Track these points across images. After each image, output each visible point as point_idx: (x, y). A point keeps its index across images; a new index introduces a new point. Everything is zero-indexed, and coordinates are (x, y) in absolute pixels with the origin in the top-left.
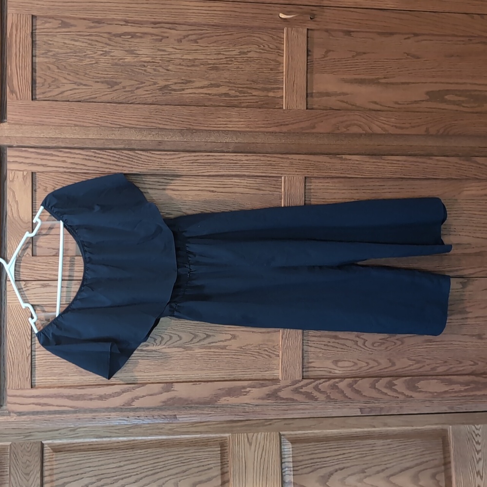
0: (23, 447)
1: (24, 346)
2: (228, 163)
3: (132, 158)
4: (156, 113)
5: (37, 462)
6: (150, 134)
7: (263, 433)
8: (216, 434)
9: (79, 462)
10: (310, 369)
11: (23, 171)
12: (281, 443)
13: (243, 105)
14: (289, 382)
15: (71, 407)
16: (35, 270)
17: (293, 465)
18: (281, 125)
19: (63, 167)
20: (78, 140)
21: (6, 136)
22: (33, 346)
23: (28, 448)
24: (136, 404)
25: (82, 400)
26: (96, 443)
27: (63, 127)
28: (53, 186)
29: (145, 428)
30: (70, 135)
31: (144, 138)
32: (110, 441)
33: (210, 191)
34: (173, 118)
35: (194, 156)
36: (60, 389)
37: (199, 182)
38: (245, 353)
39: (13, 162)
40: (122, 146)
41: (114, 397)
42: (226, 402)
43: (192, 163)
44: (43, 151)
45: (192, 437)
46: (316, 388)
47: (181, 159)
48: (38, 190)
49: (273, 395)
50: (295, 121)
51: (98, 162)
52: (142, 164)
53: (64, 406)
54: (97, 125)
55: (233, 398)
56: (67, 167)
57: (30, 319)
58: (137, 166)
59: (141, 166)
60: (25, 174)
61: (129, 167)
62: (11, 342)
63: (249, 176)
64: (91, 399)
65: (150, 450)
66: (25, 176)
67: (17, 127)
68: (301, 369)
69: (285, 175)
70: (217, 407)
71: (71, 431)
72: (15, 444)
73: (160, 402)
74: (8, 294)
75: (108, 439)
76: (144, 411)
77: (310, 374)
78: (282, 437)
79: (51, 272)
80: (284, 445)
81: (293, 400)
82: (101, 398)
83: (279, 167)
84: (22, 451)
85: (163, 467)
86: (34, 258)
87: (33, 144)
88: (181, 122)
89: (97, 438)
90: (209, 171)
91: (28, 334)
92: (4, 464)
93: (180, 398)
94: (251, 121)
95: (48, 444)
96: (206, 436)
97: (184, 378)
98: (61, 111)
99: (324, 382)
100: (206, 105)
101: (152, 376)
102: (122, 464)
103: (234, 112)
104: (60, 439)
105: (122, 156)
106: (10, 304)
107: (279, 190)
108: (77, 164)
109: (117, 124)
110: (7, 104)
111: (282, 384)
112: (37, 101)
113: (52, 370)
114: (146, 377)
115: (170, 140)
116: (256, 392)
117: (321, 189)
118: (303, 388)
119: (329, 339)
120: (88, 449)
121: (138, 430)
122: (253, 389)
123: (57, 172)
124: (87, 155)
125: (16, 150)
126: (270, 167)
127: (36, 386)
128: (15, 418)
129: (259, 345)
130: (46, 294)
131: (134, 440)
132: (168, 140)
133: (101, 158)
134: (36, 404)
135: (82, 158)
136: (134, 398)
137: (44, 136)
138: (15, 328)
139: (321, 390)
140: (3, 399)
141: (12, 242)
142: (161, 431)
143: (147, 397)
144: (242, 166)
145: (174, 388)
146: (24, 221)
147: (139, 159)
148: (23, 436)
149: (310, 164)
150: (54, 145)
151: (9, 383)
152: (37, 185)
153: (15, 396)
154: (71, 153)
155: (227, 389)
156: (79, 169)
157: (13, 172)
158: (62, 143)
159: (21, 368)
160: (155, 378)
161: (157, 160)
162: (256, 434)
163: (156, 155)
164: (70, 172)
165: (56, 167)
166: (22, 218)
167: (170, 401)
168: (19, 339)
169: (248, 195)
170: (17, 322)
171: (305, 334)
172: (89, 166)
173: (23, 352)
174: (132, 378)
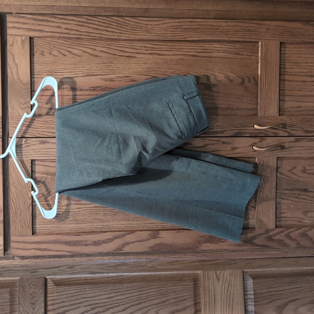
0: (30, 281)
1: (25, 197)
2: (209, 29)
3: (121, 24)
5: (41, 293)
6: (137, 2)
7: (229, 271)
8: (189, 271)
9: (76, 294)
10: (282, 219)
11: (21, 36)
12: (244, 279)
14: (263, 230)
15: (68, 252)
17: (254, 297)
19: (58, 33)
20: (72, 7)
21: (6, 4)
23: (34, 282)
24: (127, 249)
25: (78, 246)
26: (90, 278)
28: (49, 50)
29: (131, 266)
30: (65, 2)
31: (132, 6)
32: (101, 276)
33: (192, 56)
35: (178, 22)
36: (58, 236)
37: (183, 47)
39: (12, 27)
40: (112, 14)
41: (106, 243)
42: (206, 248)
43: (176, 29)
44: (39, 17)
45: (170, 273)
46: (288, 236)
47: (167, 25)
48: (35, 54)
49: (249, 242)
51: (90, 27)
52: (130, 29)
53: (62, 251)
55: (213, 244)
56: (61, 33)
58: (126, 31)
59: (130, 32)
60: (23, 39)
61: (119, 33)
62: (13, 193)
63: (228, 42)
64: (86, 245)
65: (135, 284)
66: (23, 41)
68: (274, 219)
69: (262, 40)
70: (198, 252)
71: (69, 268)
72: (23, 278)
73: (148, 248)
75: (100, 275)
76: (133, 255)
77: (283, 223)
78: (245, 274)
79: (48, 130)
80: (246, 280)
81: (266, 246)
82: (96, 243)
83: (257, 33)
84: (29, 285)
85: (146, 299)
87: (30, 11)
89: (91, 274)
90: (192, 36)
91: (29, 186)
92: (14, 295)
93: (166, 244)
95: (50, 279)
96: (181, 272)
97: (168, 226)
99: (295, 230)
101: (140, 224)
102: (112, 295)
104: (60, 275)
105: (112, 22)
107: (256, 54)
108: (71, 30)
111: (257, 232)
114: (134, 225)
115: (156, 8)
117: (294, 54)
118: (276, 236)
119: (300, 192)
120: (84, 283)
121: (123, 268)
123: (53, 37)
124: (80, 21)
125: (15, 17)
126: (248, 32)
127: (37, 233)
128: (18, 261)
130: (44, 150)
131: (121, 276)
132: (154, 8)
133: (93, 24)
134: (37, 249)
135: (75, 24)
136: (125, 244)
137: (40, 3)
138: (16, 180)
139: (292, 238)
140: (8, 244)
141: (13, 102)
142: (144, 268)
143: (136, 243)
144: (222, 32)
145: (160, 235)
146: (23, 83)
147: (128, 25)
148: (30, 272)
149: (285, 30)
150: (50, 12)
151: (13, 230)
152: (35, 49)
153: (18, 242)
154: (65, 19)
155: (208, 237)
156: (73, 34)
157: (13, 37)
158: (57, 10)
159: (23, 217)
160: (143, 226)
161: (145, 26)
162: (223, 272)
163: (143, 21)
164: (64, 37)
165: (52, 32)
166: (21, 79)
167: (156, 247)
168: (21, 191)
169: (227, 59)
170: (18, 175)
171: (278, 187)
172: (81, 32)
173: (24, 203)
174: (122, 226)
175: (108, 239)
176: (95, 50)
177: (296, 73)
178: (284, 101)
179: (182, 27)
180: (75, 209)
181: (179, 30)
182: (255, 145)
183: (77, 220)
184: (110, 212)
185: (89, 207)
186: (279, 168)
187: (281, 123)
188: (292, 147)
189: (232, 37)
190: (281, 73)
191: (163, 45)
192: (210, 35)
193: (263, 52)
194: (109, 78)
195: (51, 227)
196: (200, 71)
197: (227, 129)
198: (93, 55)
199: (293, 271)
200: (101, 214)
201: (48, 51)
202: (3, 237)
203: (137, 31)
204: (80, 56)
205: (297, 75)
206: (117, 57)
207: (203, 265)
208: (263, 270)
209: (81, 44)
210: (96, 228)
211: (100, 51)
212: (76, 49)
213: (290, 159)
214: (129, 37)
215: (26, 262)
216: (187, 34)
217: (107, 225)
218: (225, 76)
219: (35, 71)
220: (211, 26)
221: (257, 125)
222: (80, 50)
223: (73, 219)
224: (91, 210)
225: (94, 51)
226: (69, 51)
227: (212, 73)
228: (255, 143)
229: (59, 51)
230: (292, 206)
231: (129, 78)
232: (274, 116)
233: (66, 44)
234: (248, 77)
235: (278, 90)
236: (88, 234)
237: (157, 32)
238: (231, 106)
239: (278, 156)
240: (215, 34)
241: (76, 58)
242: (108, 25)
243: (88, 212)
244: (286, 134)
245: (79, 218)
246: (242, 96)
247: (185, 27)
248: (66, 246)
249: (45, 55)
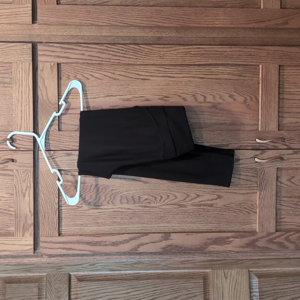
0: (56, 277)
1: (53, 203)
2: (215, 54)
3: (137, 51)
4: (157, 14)
5: (66, 288)
6: (151, 32)
7: (236, 270)
8: (199, 270)
9: (97, 289)
10: (282, 224)
11: (50, 62)
12: (250, 277)
13: (228, 5)
14: (264, 234)
15: (90, 251)
16: (61, 142)
17: (259, 294)
18: (260, 22)
19: (82, 59)
20: (94, 37)
21: (36, 34)
22: (60, 202)
23: (59, 278)
24: (141, 249)
25: (98, 246)
26: (110, 275)
27: (82, 27)
28: (74, 74)
29: (146, 264)
30: (88, 32)
31: (146, 35)
32: (120, 273)
33: (199, 78)
34: (171, 17)
35: (187, 49)
36: (81, 237)
37: (191, 70)
38: (228, 210)
39: (42, 55)
40: (129, 42)
41: (124, 243)
42: (213, 249)
43: (185, 54)
44: (66, 46)
45: (182, 272)
46: (287, 239)
47: (177, 51)
48: (62, 78)
49: (252, 244)
50: (271, 19)
51: (110, 54)
52: (145, 55)
53: (85, 250)
54: (109, 24)
55: (219, 246)
56: (85, 59)
57: (57, 182)
58: (141, 57)
59: (145, 58)
60: (52, 65)
61: (135, 59)
62: (43, 199)
63: (232, 65)
64: (106, 245)
65: (150, 281)
66: (52, 66)
67: (46, 27)
68: (275, 223)
69: (262, 64)
70: (206, 253)
71: (91, 265)
72: (50, 274)
73: (160, 248)
74: (40, 161)
75: (118, 272)
76: (147, 255)
77: (283, 227)
78: (251, 273)
79: (73, 144)
80: (252, 279)
81: (268, 248)
82: (114, 244)
83: (258, 57)
84: (54, 280)
85: (160, 294)
86: (60, 132)
87: (58, 41)
88: (177, 21)
89: (110, 271)
90: (200, 60)
91: (56, 193)
92: (42, 290)
93: (176, 245)
94: (235, 19)
95: (74, 275)
96: (192, 271)
97: (179, 229)
98: (80, 13)
99: (294, 234)
100: (197, 6)
101: (153, 227)
102: (129, 291)
103: (220, 11)
104: (83, 271)
105: (129, 49)
106: (42, 169)
107: (257, 76)
108: (93, 56)
109: (124, 23)
110: (38, 8)
111: (259, 235)
112: (61, 5)
113: (75, 222)
114: (148, 228)
115: (168, 36)
116: (238, 242)
117: (292, 75)
118: (277, 239)
119: (298, 199)
120: (104, 279)
121: (139, 266)
122: (235, 239)
123: (77, 63)
124: (101, 49)
125: (45, 46)
126: (250, 57)
127: (63, 234)
128: (46, 259)
129: (240, 204)
130: (69, 161)
131: (138, 273)
132: (166, 36)
133: (112, 51)
134: (63, 249)
135: (97, 52)
136: (140, 245)
137: (67, 34)
138: (45, 188)
139: (292, 241)
140: (37, 244)
141: (43, 119)
142: (158, 266)
143: (150, 244)
144: (226, 56)
145: (171, 237)
146: (52, 103)
147: (143, 52)
148: (56, 269)
149: (283, 54)
150: (75, 41)
151: (41, 231)
152: (62, 73)
153: (46, 242)
154: (88, 47)
155: (214, 239)
156: (95, 60)
157: (43, 63)
158: (81, 39)
159: (51, 220)
160: (156, 229)
161: (157, 52)
162: (230, 271)
163: (156, 48)
164: (87, 63)
165: (76, 59)
166: (50, 100)
167: (168, 247)
168: (49, 197)
169: (231, 80)
170: (47, 183)
171: (278, 195)
172: (102, 58)
173: (52, 207)
174: (138, 228)
175: (125, 240)
176: (114, 74)
177: (293, 93)
178: (283, 117)
179: (191, 53)
180: (96, 213)
181: (188, 55)
182: (257, 157)
183: (98, 223)
184: (127, 216)
185: (109, 212)
186: (279, 177)
187: (280, 137)
188: (290, 159)
189: (235, 61)
190: (280, 92)
191: (174, 69)
192: (216, 59)
193: (264, 74)
194: (127, 98)
195: (75, 229)
196: (207, 91)
197: (232, 143)
198: (112, 78)
199: (296, 271)
200: (119, 218)
202: (33, 238)
203: (151, 57)
204: (101, 79)
205: (294, 94)
206: (133, 79)
207: (212, 264)
208: (267, 269)
209: (102, 69)
210: (114, 230)
211: (119, 75)
212: (98, 73)
213: (289, 170)
214: (144, 62)
215: (53, 260)
216: (195, 59)
217: (124, 228)
218: (229, 95)
220: (217, 51)
221: (258, 139)
222: (101, 74)
223: (94, 222)
224: (110, 214)
226: (92, 75)
227: (218, 93)
228: (257, 155)
229: (82, 75)
230: (291, 212)
231: (144, 98)
232: (273, 131)
233: (89, 69)
234: (250, 96)
235: (277, 107)
236: (108, 235)
237: (168, 58)
238: (235, 122)
239: (278, 167)
240: (221, 58)
241: (97, 81)
242: (125, 52)
243: (108, 216)
244: (285, 147)
245: (100, 221)
246: (245, 113)
247: (193, 53)
248: (88, 246)
249: (70, 79)
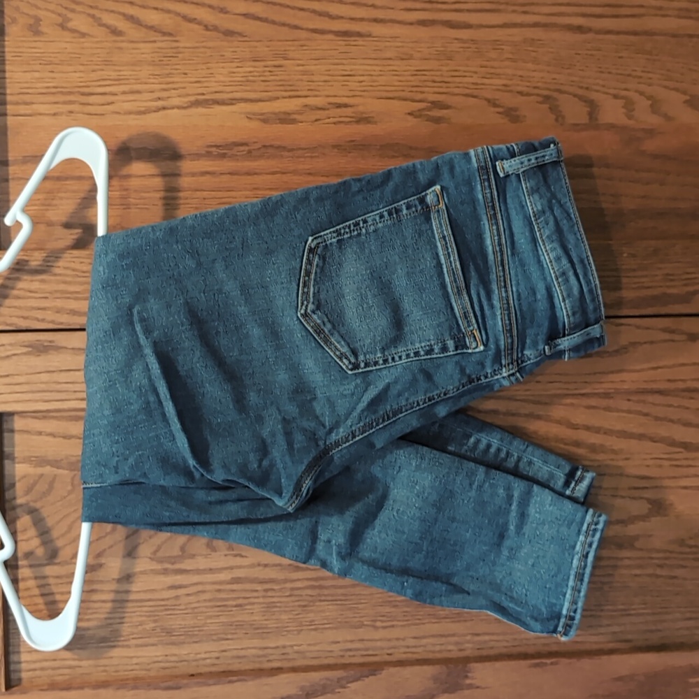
28: (59, 15)
33: (570, 28)
48: (8, 29)
79: (59, 303)
101: (398, 639)
114: (379, 644)
127: (24, 683)
130: (44, 377)
145: (472, 678)
152: (6, 11)
155: (643, 678)
160: (408, 647)
174: (334, 647)
176: (223, 11)
180: (163, 589)
183: (169, 632)
185: (214, 583)
194: (277, 110)
196: (602, 82)
198: (215, 29)
200: (255, 606)
201: (54, 16)
204: (170, 34)
206: (304, 34)
210: (239, 657)
211: (244, 15)
217: (277, 647)
218: (688, 98)
219: (8, 91)
222: (169, 12)
223: (153, 629)
224: (219, 591)
225: (222, 15)
226: (132, 16)
227: (642, 87)
229: (93, 16)
231: (349, 111)
236: (211, 682)
241: (155, 42)
243: (210, 600)
245: (176, 623)
249: (43, 33)
